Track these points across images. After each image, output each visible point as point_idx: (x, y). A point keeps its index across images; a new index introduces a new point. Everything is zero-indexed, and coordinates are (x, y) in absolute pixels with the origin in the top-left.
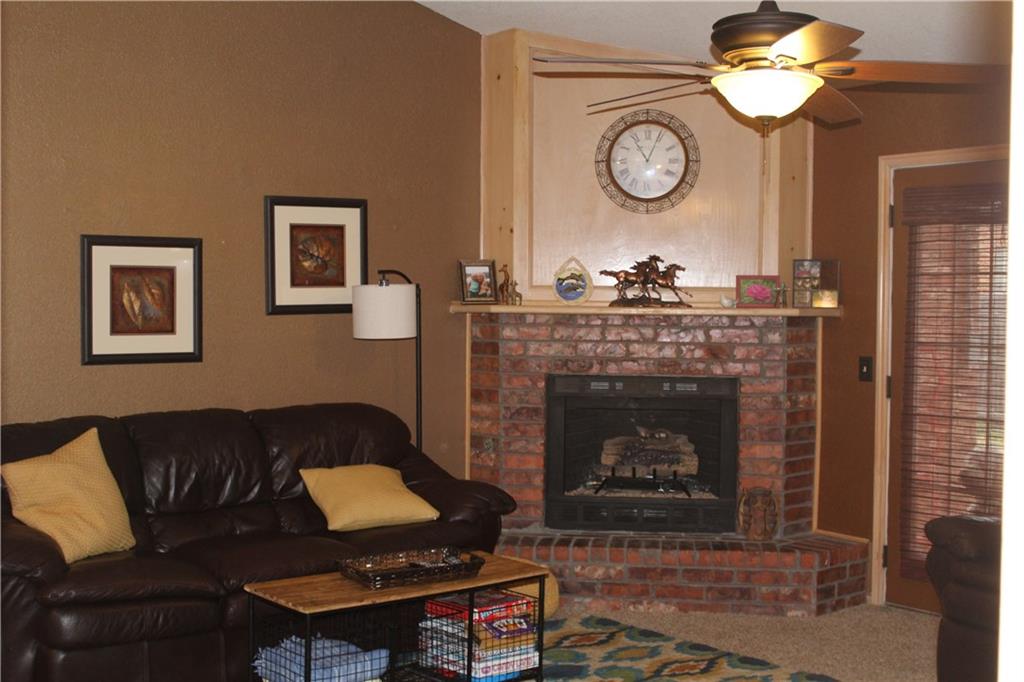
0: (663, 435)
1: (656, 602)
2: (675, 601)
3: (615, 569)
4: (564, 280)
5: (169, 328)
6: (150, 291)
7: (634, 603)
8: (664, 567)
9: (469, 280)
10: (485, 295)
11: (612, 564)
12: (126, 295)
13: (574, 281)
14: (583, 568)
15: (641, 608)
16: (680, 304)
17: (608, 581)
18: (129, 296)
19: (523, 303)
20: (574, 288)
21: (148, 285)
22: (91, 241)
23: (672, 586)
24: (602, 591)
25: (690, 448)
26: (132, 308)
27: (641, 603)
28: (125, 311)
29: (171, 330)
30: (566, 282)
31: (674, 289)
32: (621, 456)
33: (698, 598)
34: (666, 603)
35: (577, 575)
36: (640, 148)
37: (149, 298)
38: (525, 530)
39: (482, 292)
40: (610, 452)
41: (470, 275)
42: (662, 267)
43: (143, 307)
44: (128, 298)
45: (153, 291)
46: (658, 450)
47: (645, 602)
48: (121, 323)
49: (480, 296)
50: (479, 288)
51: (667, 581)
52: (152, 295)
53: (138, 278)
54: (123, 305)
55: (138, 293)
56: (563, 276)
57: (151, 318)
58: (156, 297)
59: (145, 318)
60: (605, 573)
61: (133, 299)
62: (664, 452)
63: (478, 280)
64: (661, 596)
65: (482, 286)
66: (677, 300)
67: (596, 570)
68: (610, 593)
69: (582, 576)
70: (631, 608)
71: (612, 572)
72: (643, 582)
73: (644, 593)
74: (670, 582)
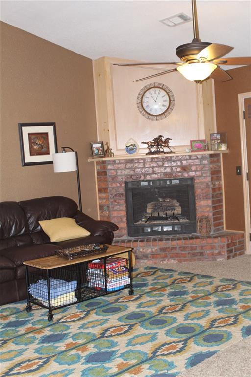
0: (168, 200)
1: (170, 259)
2: (177, 258)
4: (129, 147)
7: (162, 261)
8: (172, 247)
9: (94, 149)
10: (100, 154)
11: (153, 247)
13: (132, 147)
14: (143, 249)
15: (165, 262)
16: (171, 152)
17: (153, 253)
19: (114, 156)
20: (132, 149)
24: (151, 257)
25: (178, 204)
27: (165, 260)
31: (168, 147)
32: (154, 209)
33: (185, 257)
34: (174, 260)
35: (141, 252)
36: (152, 97)
38: (121, 238)
39: (100, 153)
40: (149, 208)
41: (94, 147)
42: (163, 139)
46: (167, 206)
49: (98, 155)
50: (98, 152)
51: (173, 252)
56: (128, 145)
60: (151, 251)
62: (169, 206)
63: (98, 149)
64: (172, 257)
67: (148, 250)
68: (153, 258)
69: (143, 252)
70: (162, 262)
71: (154, 250)
72: (165, 253)
73: (166, 256)
74: (175, 252)
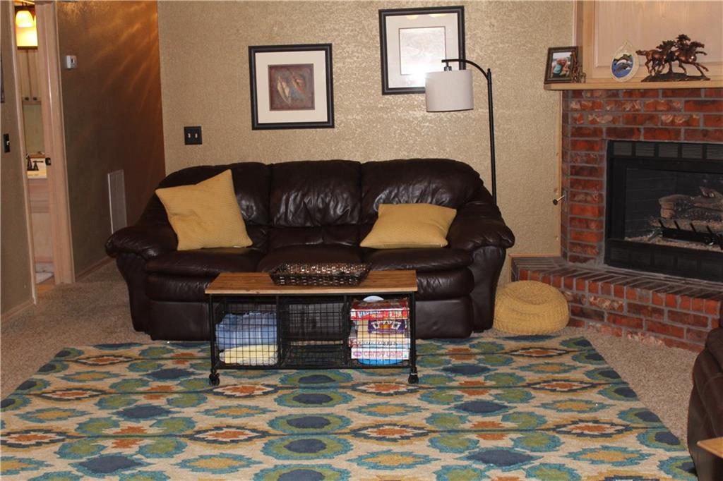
1: (648, 334)
2: (663, 336)
3: (618, 303)
4: (618, 60)
5: (310, 105)
6: (295, 81)
7: (631, 333)
8: (654, 306)
9: (554, 64)
10: (564, 75)
11: (616, 299)
12: (279, 84)
13: (625, 61)
14: (595, 299)
15: (636, 338)
16: (701, 78)
17: (613, 312)
18: (281, 84)
19: (587, 81)
20: (624, 67)
21: (294, 77)
22: (254, 50)
23: (660, 323)
24: (608, 319)
26: (284, 92)
27: (636, 333)
28: (279, 95)
29: (312, 107)
30: (619, 62)
31: (696, 64)
32: (675, 211)
33: (680, 337)
34: (655, 337)
35: (591, 304)
37: (295, 85)
38: (584, 265)
39: (563, 73)
40: (666, 207)
41: (556, 60)
43: (292, 93)
44: (281, 86)
45: (298, 81)
46: (705, 208)
47: (639, 334)
48: (277, 102)
49: (560, 76)
50: (561, 70)
51: (655, 318)
52: (298, 83)
53: (287, 73)
54: (278, 91)
55: (288, 82)
56: (618, 58)
57: (298, 99)
58: (301, 85)
59: (292, 99)
60: (610, 305)
61: (284, 86)
62: (708, 209)
63: (562, 63)
64: (651, 330)
65: (564, 69)
66: (700, 74)
67: (604, 302)
68: (614, 322)
69: (595, 305)
70: (629, 336)
71: (616, 305)
72: (638, 316)
73: (639, 326)
74: (658, 320)
